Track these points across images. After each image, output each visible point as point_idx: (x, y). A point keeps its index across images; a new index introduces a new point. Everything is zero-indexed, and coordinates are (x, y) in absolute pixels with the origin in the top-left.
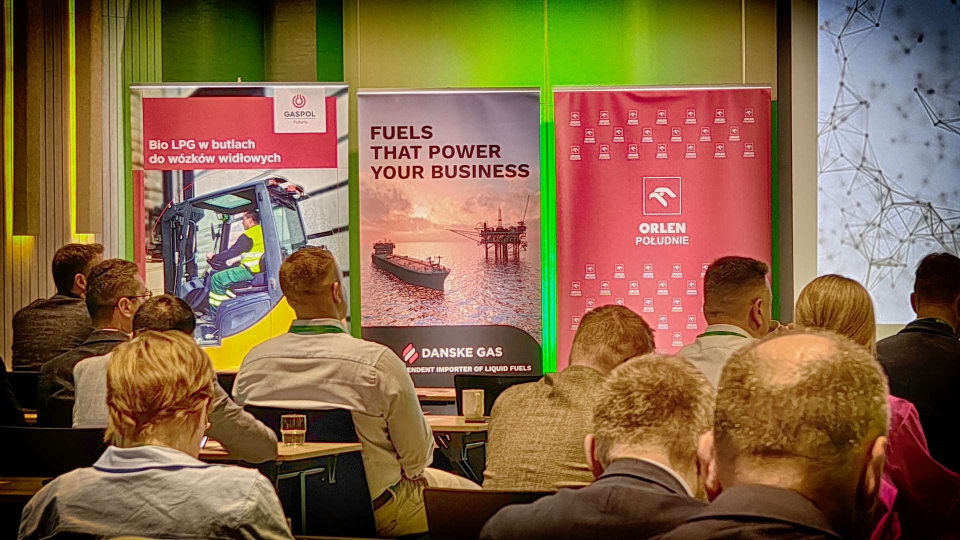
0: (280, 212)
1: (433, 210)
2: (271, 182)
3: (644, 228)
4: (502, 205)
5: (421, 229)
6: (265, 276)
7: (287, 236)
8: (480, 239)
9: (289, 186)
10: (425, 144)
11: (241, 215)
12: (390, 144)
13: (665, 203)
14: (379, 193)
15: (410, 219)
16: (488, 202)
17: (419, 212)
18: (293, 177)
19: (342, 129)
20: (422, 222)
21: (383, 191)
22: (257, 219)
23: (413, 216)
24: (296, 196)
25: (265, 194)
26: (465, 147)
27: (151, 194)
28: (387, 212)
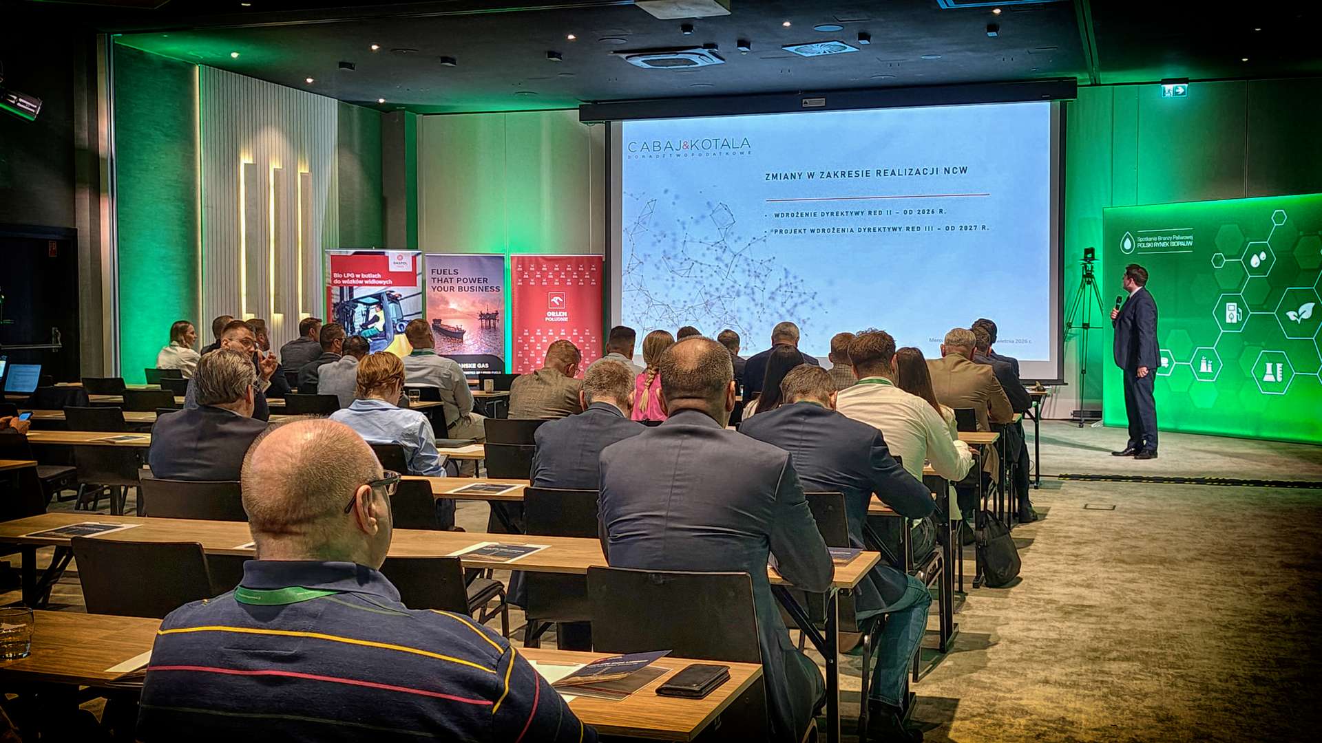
0: (391, 305)
1: (459, 305)
2: (388, 292)
3: (549, 314)
4: (488, 303)
5: (453, 313)
7: (395, 316)
8: (479, 318)
9: (396, 294)
10: (455, 277)
11: (375, 306)
12: (440, 277)
13: (558, 304)
14: (435, 298)
15: (448, 309)
16: (483, 302)
17: (453, 306)
18: (397, 290)
19: (419, 270)
20: (454, 311)
21: (437, 297)
22: (381, 308)
23: (450, 308)
24: (399, 299)
25: (385, 297)
26: (472, 279)
27: (335, 296)
28: (438, 306)
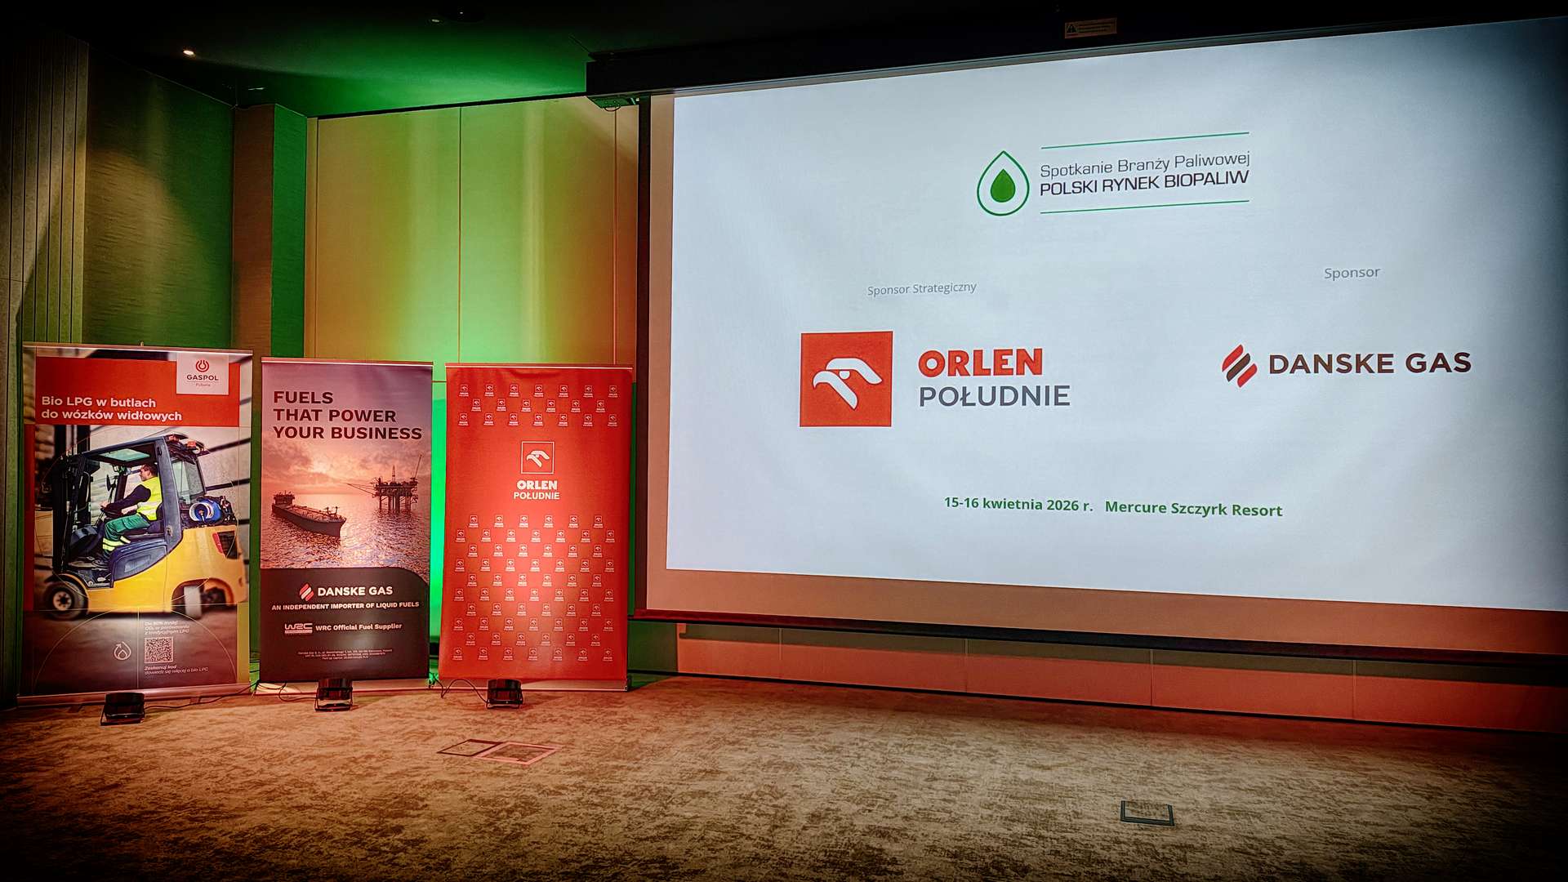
0: (179, 466)
1: (332, 466)
2: (170, 438)
3: (522, 485)
4: (397, 463)
5: (320, 483)
6: (162, 524)
7: (186, 487)
8: (374, 492)
9: (189, 442)
10: (326, 409)
11: (139, 467)
12: (292, 407)
13: (540, 464)
14: (281, 451)
15: (309, 474)
16: (384, 461)
17: (318, 467)
18: (193, 434)
19: (246, 392)
20: (321, 477)
21: (284, 448)
22: (155, 472)
23: (312, 471)
24: (196, 452)
25: (165, 449)
26: (363, 412)
27: (43, 447)
28: (287, 467)
